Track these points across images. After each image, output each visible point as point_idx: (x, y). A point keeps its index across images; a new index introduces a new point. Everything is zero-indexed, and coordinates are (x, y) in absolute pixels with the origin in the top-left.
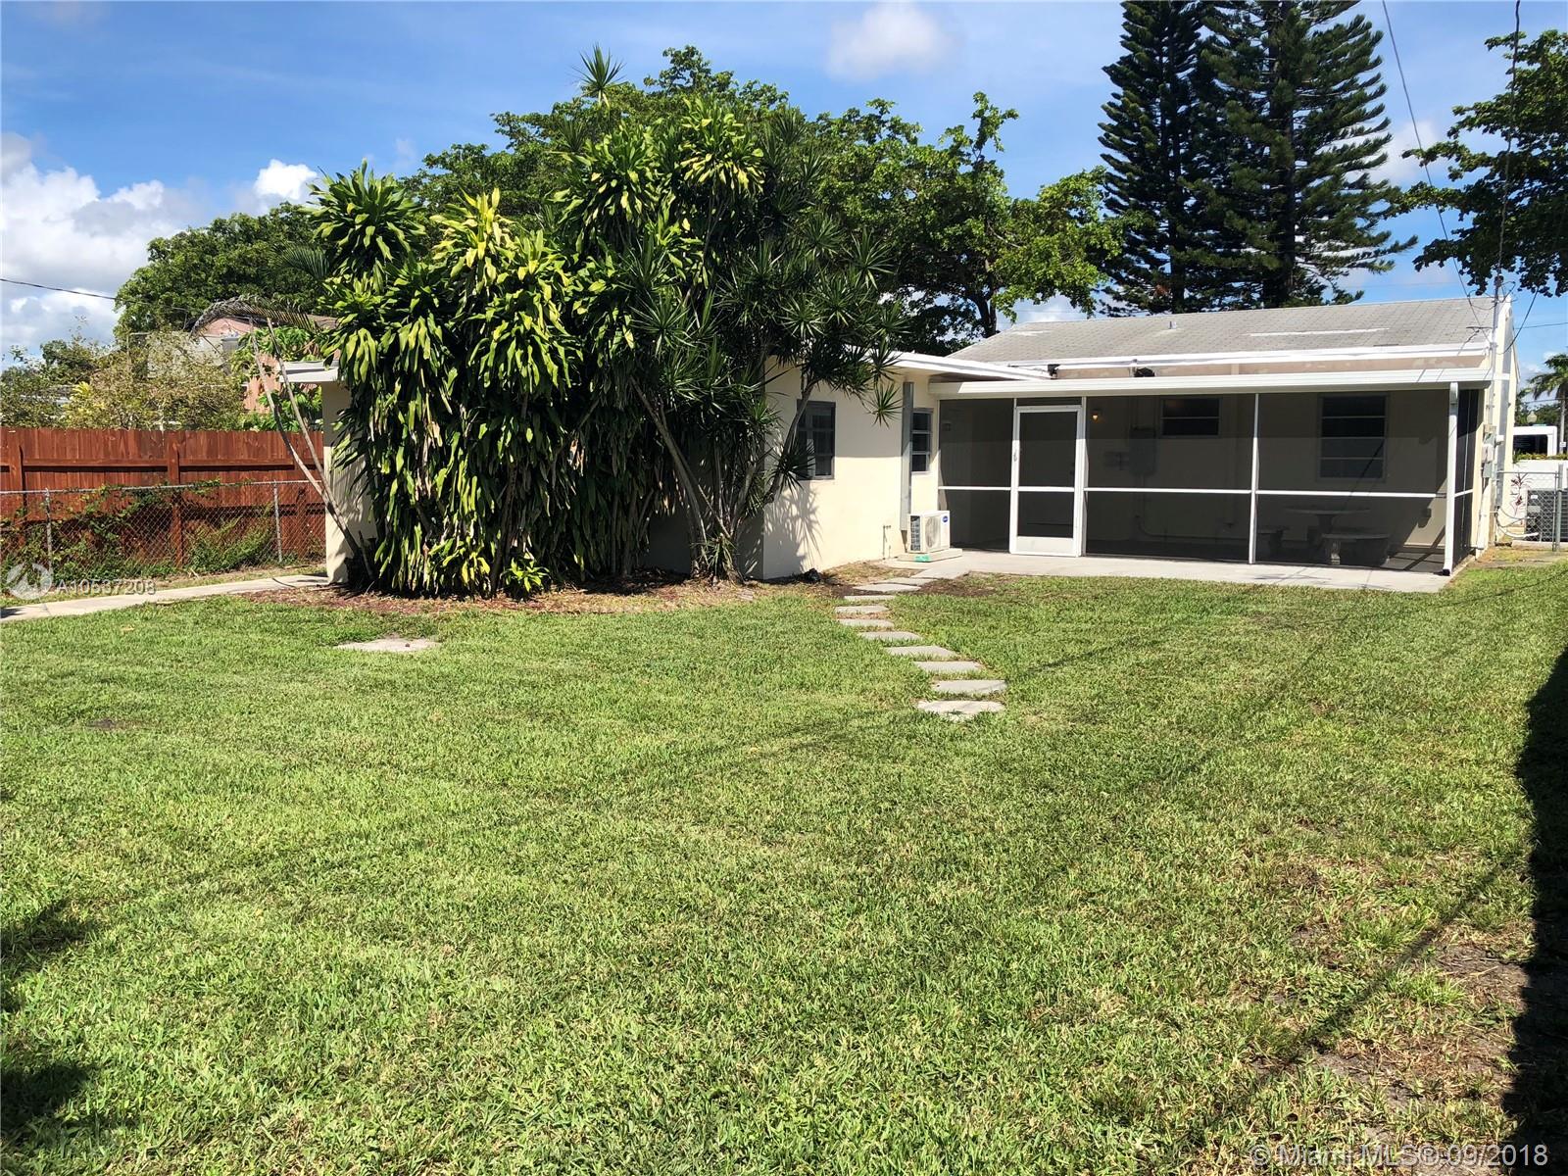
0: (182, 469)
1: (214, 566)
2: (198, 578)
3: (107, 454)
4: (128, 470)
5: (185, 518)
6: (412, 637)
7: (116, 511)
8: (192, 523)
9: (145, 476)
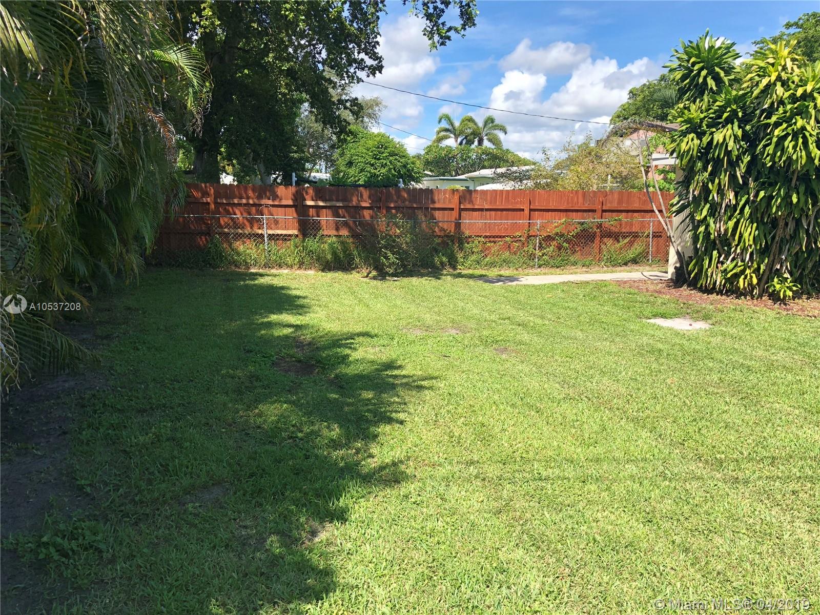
0: (603, 211)
1: (614, 263)
2: (605, 268)
3: (568, 204)
4: (577, 211)
5: (602, 237)
6: (696, 320)
7: (569, 232)
8: (605, 240)
9: (585, 214)
